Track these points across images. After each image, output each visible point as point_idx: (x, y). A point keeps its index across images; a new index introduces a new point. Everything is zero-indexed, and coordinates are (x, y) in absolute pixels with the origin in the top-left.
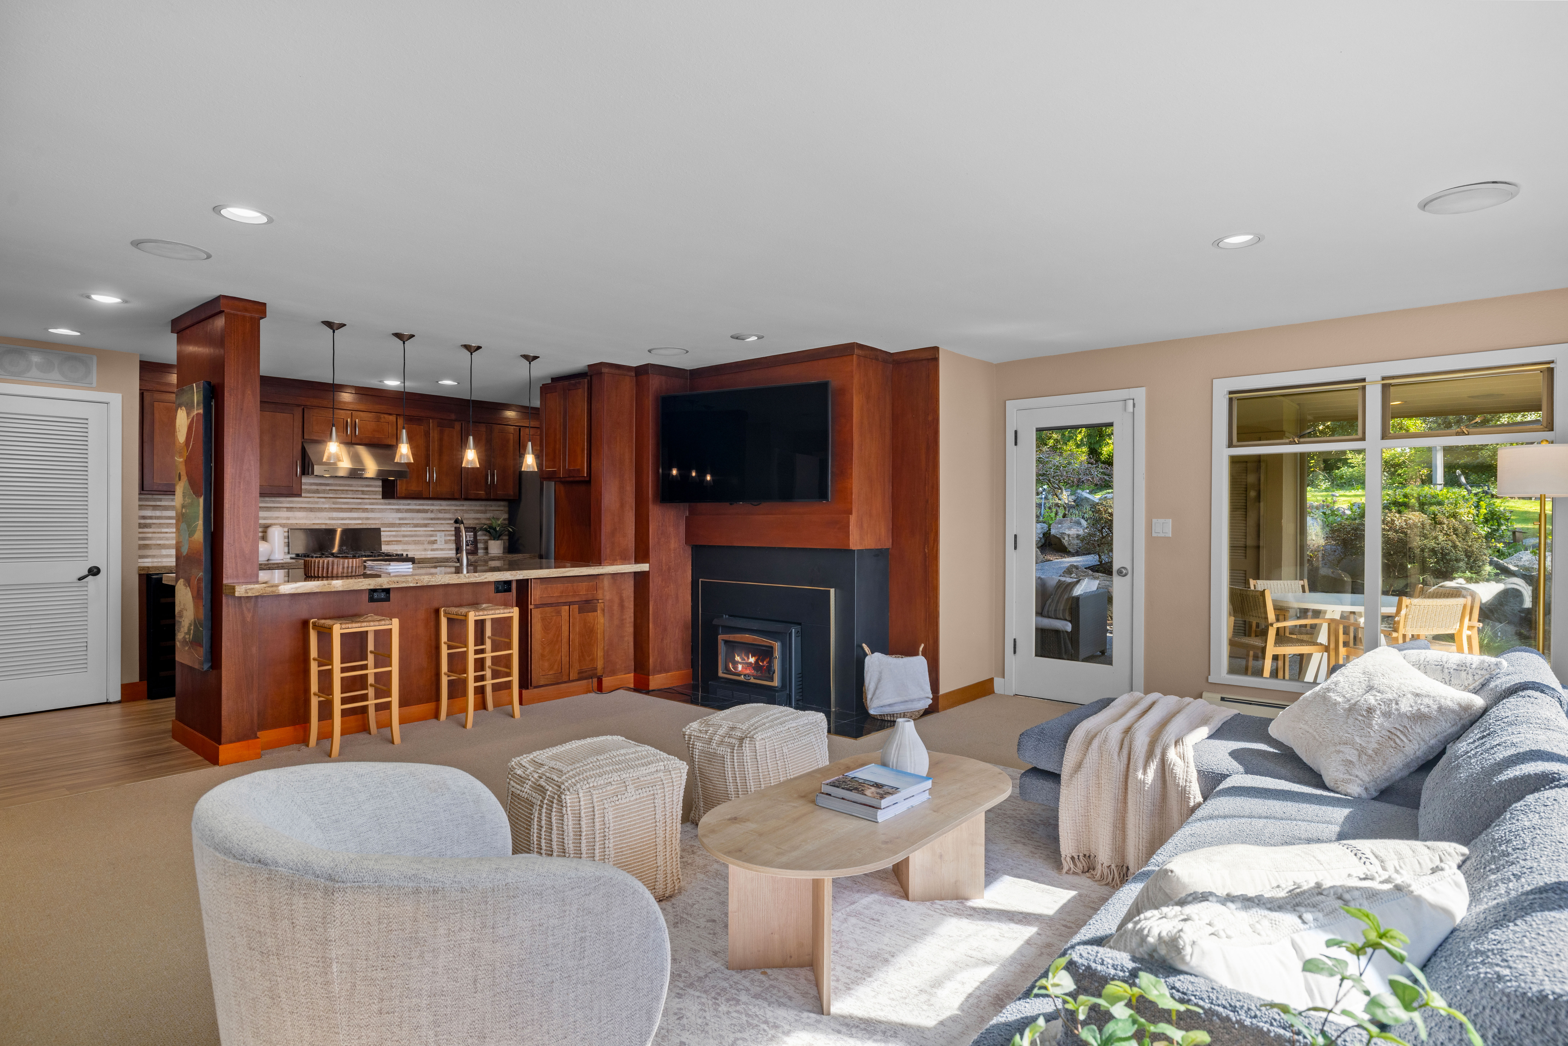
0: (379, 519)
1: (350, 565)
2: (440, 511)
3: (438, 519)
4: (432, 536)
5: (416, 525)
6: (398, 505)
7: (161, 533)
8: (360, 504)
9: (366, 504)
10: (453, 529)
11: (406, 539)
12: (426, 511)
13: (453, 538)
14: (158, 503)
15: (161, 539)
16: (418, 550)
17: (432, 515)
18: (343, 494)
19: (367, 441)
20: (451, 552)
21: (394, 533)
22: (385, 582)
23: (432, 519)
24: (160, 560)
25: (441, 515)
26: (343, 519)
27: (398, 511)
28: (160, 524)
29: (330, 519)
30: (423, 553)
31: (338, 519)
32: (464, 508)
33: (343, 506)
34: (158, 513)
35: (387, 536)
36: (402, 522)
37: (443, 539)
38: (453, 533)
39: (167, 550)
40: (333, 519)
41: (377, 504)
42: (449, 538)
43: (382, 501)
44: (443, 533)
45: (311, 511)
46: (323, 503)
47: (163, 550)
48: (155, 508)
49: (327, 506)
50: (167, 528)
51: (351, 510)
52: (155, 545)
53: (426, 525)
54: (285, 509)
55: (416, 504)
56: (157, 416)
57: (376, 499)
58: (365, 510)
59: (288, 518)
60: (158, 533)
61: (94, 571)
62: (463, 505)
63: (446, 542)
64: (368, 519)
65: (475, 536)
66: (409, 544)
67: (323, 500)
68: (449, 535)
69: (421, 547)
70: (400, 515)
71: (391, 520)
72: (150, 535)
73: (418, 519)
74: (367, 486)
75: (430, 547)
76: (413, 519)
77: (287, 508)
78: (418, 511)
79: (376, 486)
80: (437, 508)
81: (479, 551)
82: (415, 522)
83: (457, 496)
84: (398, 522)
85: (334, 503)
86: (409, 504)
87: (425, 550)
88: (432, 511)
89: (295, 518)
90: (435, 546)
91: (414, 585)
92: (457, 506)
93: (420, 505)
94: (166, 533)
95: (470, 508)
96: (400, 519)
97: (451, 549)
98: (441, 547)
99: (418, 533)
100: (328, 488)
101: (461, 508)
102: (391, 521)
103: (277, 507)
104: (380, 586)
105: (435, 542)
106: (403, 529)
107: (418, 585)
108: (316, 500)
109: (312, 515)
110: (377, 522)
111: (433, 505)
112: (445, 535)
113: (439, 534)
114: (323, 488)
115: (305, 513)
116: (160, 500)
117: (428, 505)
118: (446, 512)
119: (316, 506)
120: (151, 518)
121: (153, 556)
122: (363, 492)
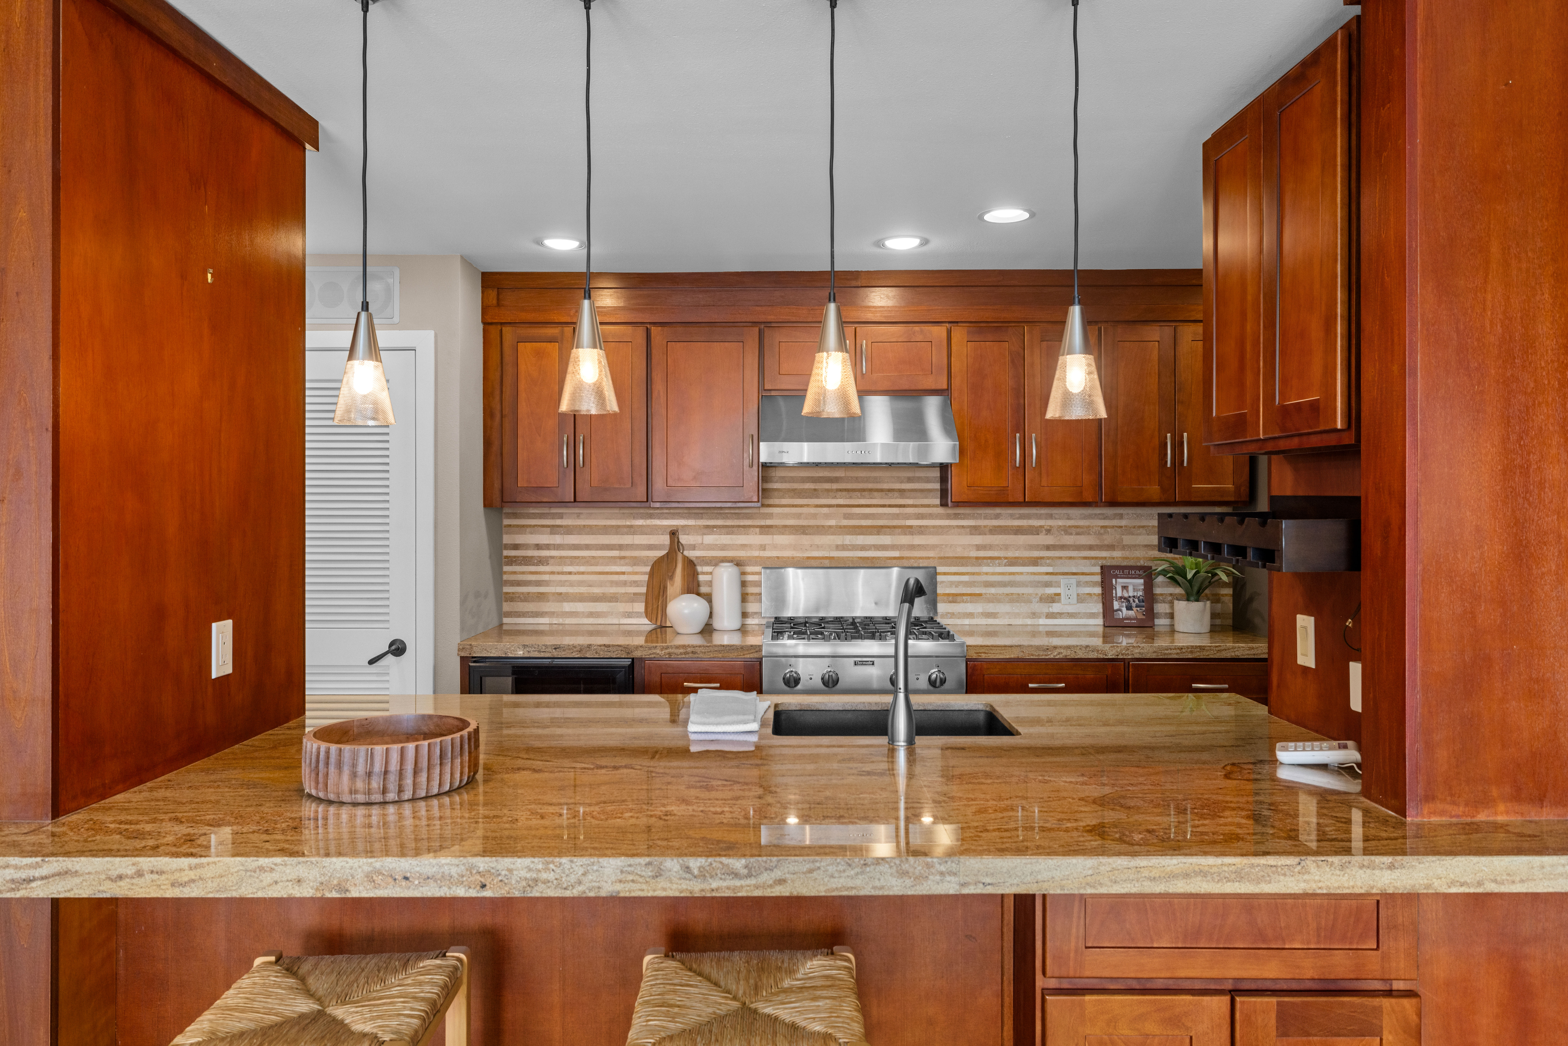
0: (933, 547)
1: (378, 767)
2: (1066, 530)
3: (1063, 547)
4: (1048, 585)
5: (1013, 562)
6: (973, 517)
7: (563, 573)
8: (896, 516)
9: (908, 517)
10: (1098, 569)
11: (993, 590)
12: (1035, 531)
13: (1098, 590)
14: (558, 522)
15: (562, 583)
16: (1017, 615)
17: (1049, 540)
18: (864, 497)
19: (886, 385)
20: (1092, 622)
21: (965, 578)
22: (360, 875)
23: (1048, 548)
24: (561, 621)
25: (1069, 540)
26: (863, 548)
27: (975, 530)
28: (561, 557)
29: (838, 548)
30: (1029, 622)
31: (855, 547)
32: (1123, 523)
33: (864, 523)
34: (558, 539)
35: (952, 584)
36: (982, 554)
37: (1074, 592)
38: (1098, 578)
39: (571, 604)
40: (844, 548)
41: (930, 516)
42: (1088, 590)
43: (941, 510)
44: (1073, 580)
45: (804, 533)
46: (827, 516)
47: (565, 604)
48: (554, 529)
49: (832, 522)
50: (571, 564)
51: (879, 530)
52: (554, 594)
53: (1035, 562)
54: (758, 530)
55: (1012, 516)
56: (522, 367)
57: (928, 506)
58: (909, 530)
59: (763, 547)
60: (559, 573)
61: (398, 649)
62: (1121, 516)
63: (1081, 599)
64: (912, 547)
65: (1149, 587)
66: (999, 601)
67: (825, 510)
68: (1087, 584)
69: (1024, 608)
70: (978, 540)
71: (959, 549)
72: (546, 577)
73: (1018, 548)
74: (910, 480)
75: (1045, 608)
76: (1006, 547)
77: (761, 527)
78: (1018, 531)
79: (928, 480)
80: (1060, 523)
81: (1157, 622)
82: (1010, 554)
83: (1088, 496)
84: (974, 554)
85: (847, 516)
86: (997, 517)
87: (1034, 615)
88: (1048, 531)
89: (775, 547)
90: (1056, 608)
91: (473, 893)
92: (1106, 518)
93: (1022, 517)
94: (570, 573)
95: (1138, 523)
96: (979, 547)
97: (1092, 615)
98: (1070, 609)
99: (1018, 578)
100: (835, 486)
101: (1116, 522)
102: (960, 552)
103: (744, 527)
104: (340, 887)
105: (1054, 598)
106: (985, 569)
107: (487, 893)
108: (813, 510)
109: (806, 540)
110: (931, 554)
111: (1051, 517)
112: (1079, 584)
113: (1063, 580)
114: (827, 486)
115: (792, 537)
116: (561, 516)
117: (1039, 517)
118: (1080, 531)
119: (812, 522)
120: (547, 547)
121: (552, 614)
122: (902, 491)
